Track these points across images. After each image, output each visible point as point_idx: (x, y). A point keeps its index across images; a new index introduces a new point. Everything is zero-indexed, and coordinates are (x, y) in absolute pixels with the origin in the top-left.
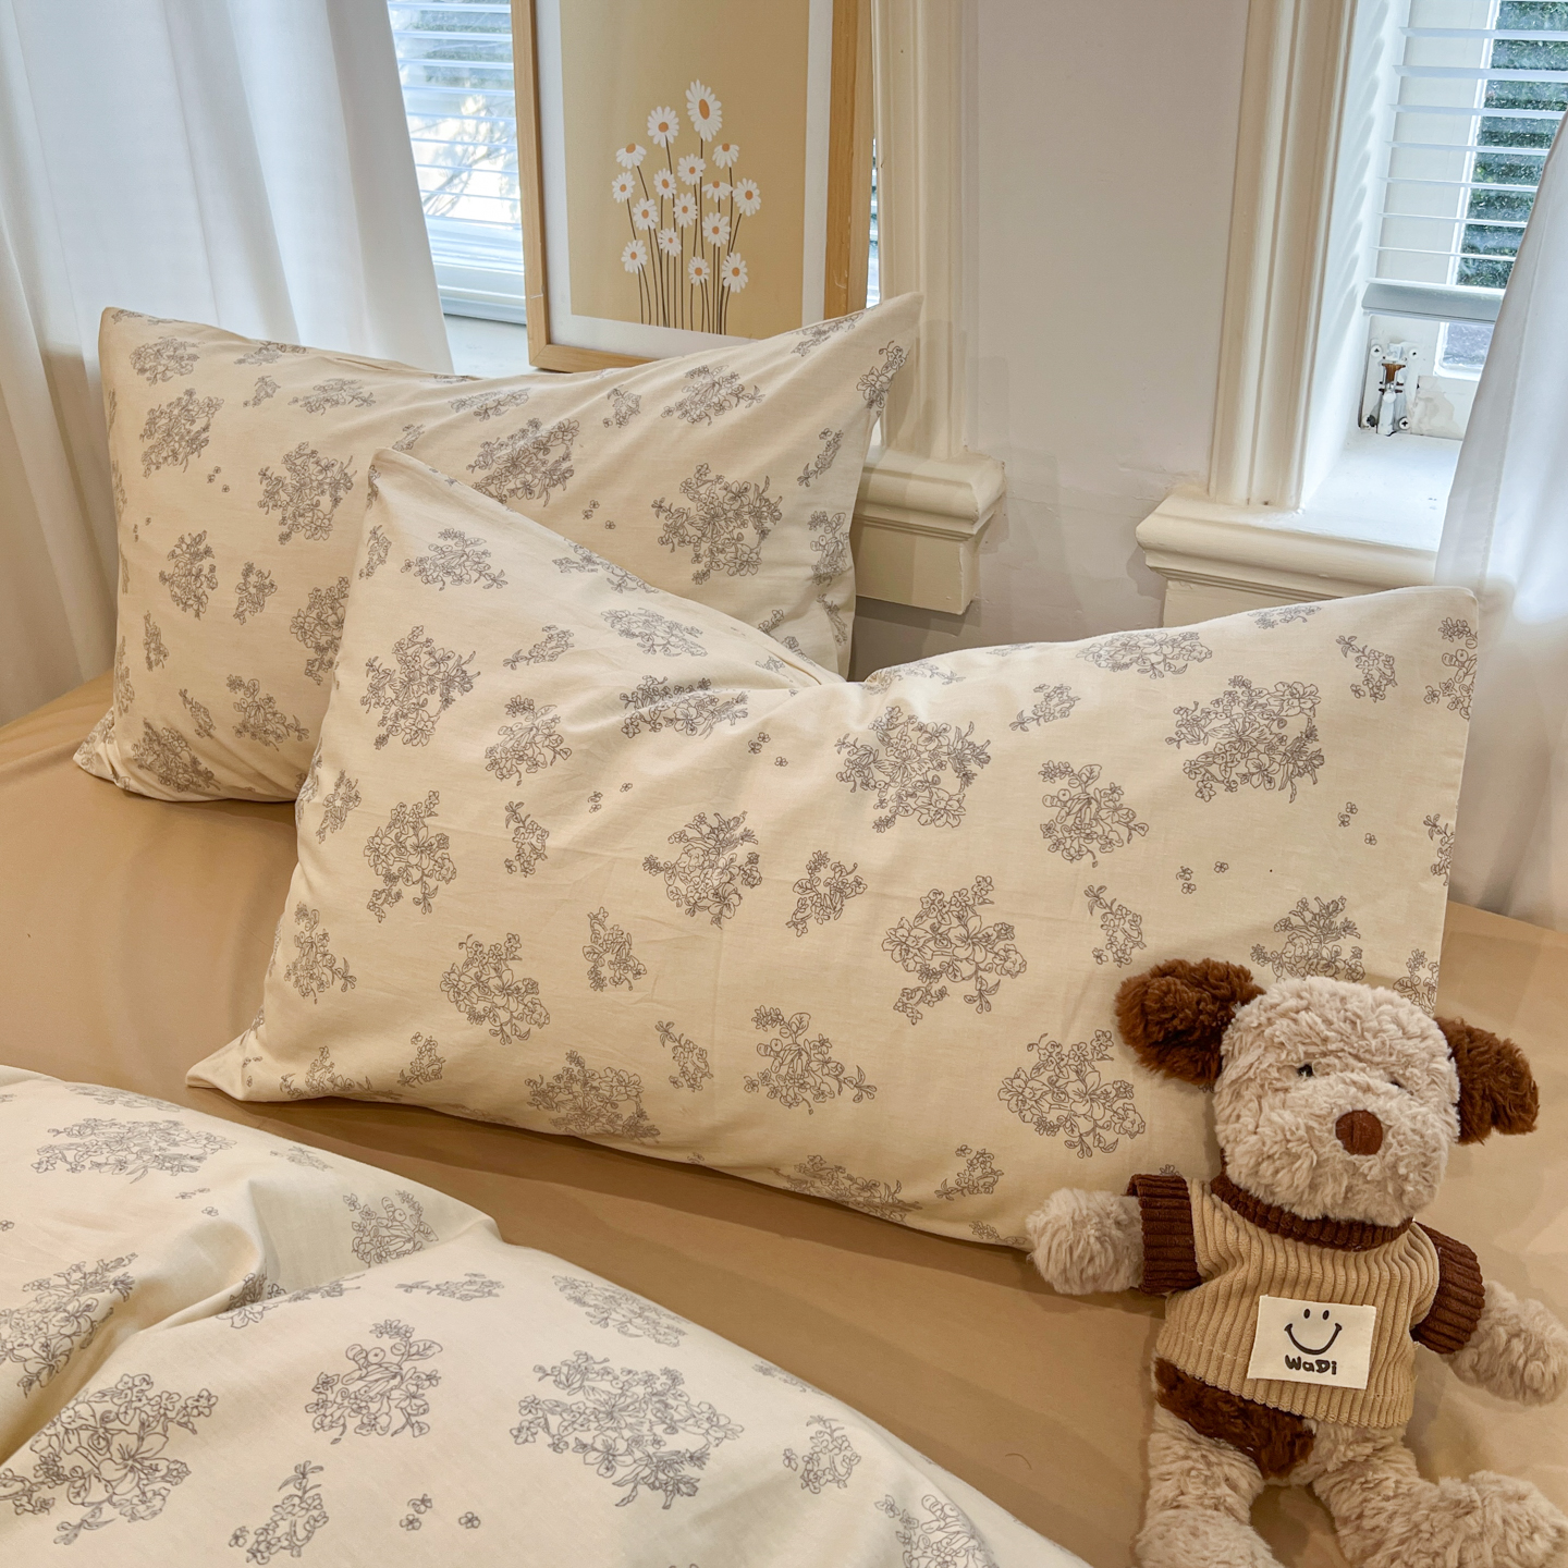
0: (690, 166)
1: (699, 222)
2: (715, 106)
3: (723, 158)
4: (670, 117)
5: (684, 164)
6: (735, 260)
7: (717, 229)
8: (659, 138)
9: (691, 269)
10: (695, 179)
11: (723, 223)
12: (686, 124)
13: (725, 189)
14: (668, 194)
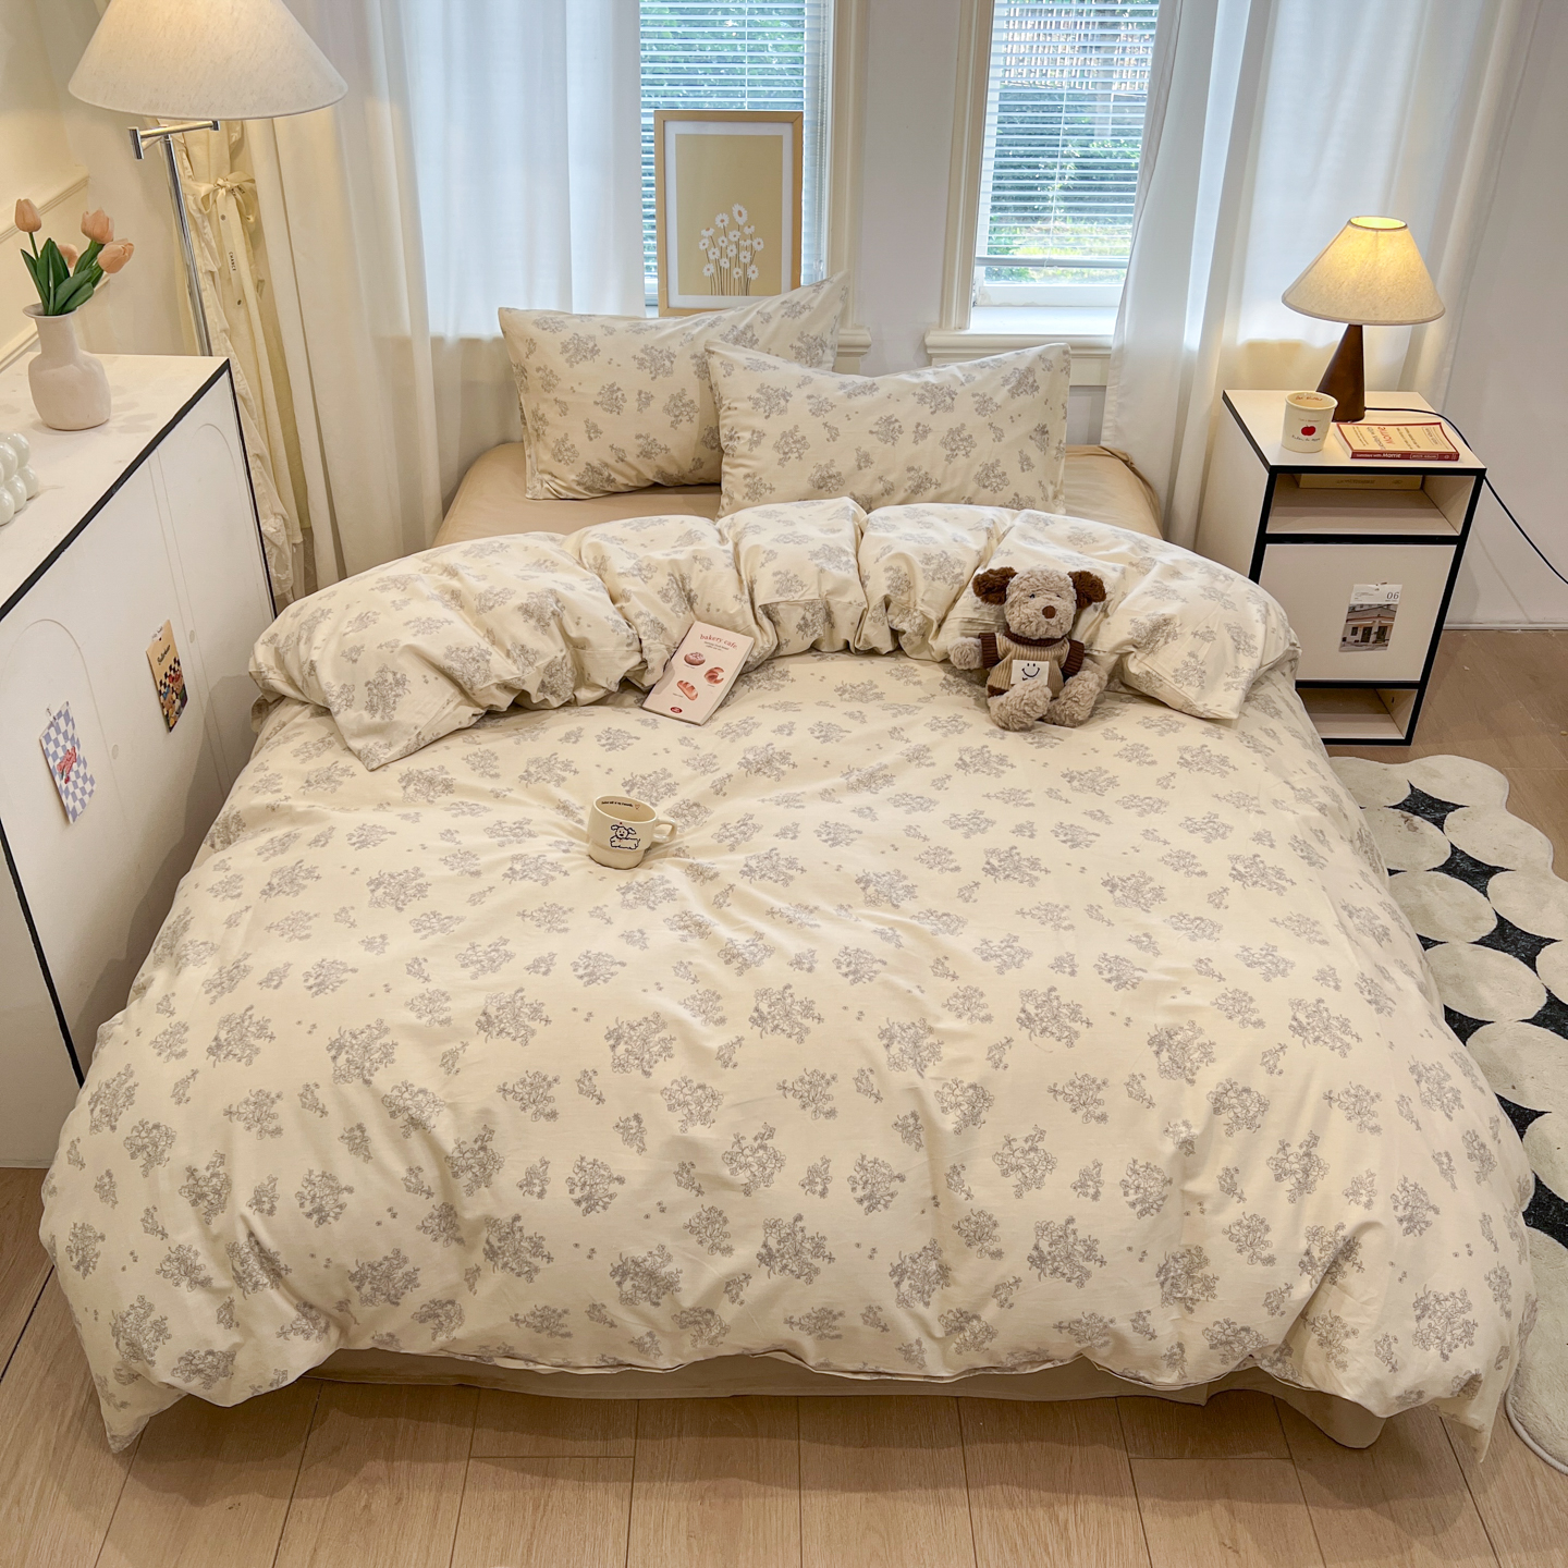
0: (734, 235)
1: (737, 256)
2: (744, 212)
3: (748, 231)
4: (726, 217)
5: (731, 234)
6: (753, 267)
7: (745, 257)
8: (721, 225)
9: (734, 272)
10: (736, 239)
11: (748, 255)
12: (732, 219)
13: (749, 242)
14: (724, 245)
